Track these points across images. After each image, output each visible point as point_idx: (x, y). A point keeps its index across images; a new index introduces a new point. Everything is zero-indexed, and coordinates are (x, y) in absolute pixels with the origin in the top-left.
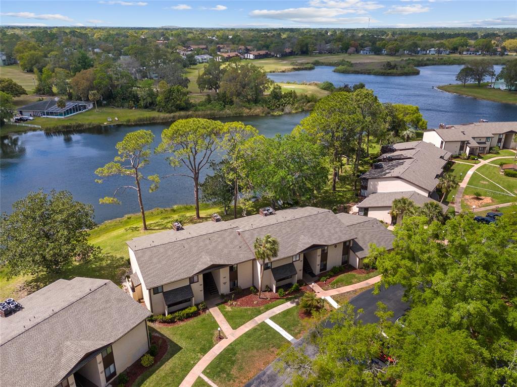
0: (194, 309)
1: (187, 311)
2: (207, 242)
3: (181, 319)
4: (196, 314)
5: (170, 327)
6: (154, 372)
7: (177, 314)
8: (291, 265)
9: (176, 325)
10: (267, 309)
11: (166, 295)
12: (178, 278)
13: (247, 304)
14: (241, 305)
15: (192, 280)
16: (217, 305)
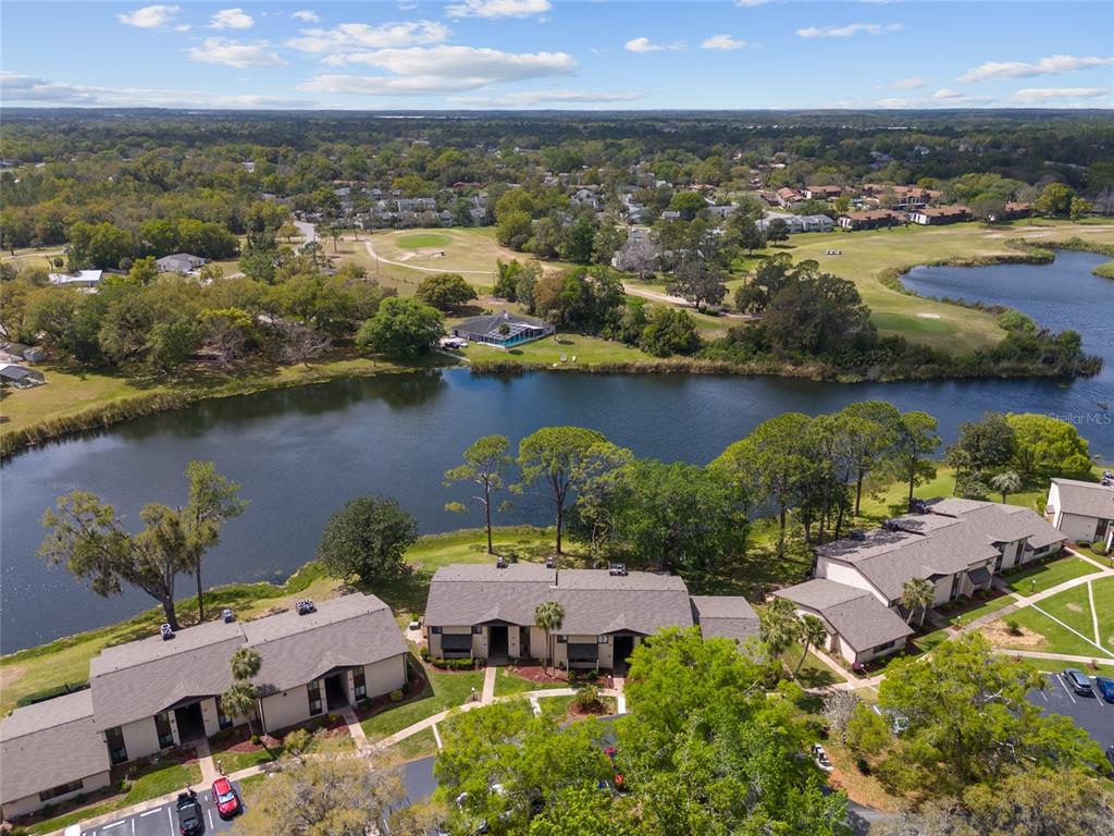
0: (469, 662)
1: (461, 662)
2: (510, 591)
3: (452, 668)
4: (470, 667)
5: (439, 672)
6: (397, 707)
7: (449, 661)
8: (594, 648)
9: (445, 673)
10: (544, 688)
11: (445, 638)
12: (458, 623)
14: (522, 674)
15: (475, 629)
16: (497, 666)
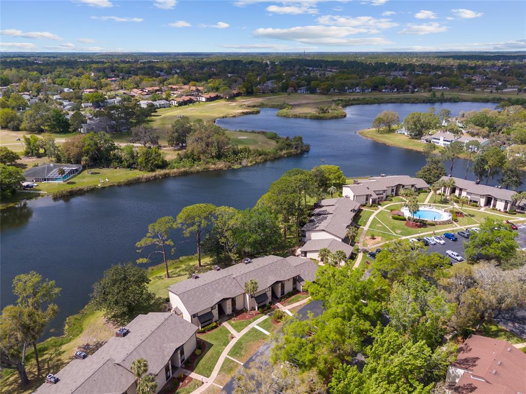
0: (214, 324)
1: (211, 325)
4: (216, 327)
7: (206, 327)
8: (265, 294)
9: (206, 334)
10: (254, 320)
11: (200, 318)
12: (205, 308)
13: (243, 318)
14: (240, 319)
15: (212, 308)
16: (226, 321)
